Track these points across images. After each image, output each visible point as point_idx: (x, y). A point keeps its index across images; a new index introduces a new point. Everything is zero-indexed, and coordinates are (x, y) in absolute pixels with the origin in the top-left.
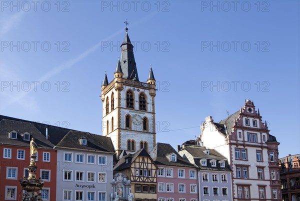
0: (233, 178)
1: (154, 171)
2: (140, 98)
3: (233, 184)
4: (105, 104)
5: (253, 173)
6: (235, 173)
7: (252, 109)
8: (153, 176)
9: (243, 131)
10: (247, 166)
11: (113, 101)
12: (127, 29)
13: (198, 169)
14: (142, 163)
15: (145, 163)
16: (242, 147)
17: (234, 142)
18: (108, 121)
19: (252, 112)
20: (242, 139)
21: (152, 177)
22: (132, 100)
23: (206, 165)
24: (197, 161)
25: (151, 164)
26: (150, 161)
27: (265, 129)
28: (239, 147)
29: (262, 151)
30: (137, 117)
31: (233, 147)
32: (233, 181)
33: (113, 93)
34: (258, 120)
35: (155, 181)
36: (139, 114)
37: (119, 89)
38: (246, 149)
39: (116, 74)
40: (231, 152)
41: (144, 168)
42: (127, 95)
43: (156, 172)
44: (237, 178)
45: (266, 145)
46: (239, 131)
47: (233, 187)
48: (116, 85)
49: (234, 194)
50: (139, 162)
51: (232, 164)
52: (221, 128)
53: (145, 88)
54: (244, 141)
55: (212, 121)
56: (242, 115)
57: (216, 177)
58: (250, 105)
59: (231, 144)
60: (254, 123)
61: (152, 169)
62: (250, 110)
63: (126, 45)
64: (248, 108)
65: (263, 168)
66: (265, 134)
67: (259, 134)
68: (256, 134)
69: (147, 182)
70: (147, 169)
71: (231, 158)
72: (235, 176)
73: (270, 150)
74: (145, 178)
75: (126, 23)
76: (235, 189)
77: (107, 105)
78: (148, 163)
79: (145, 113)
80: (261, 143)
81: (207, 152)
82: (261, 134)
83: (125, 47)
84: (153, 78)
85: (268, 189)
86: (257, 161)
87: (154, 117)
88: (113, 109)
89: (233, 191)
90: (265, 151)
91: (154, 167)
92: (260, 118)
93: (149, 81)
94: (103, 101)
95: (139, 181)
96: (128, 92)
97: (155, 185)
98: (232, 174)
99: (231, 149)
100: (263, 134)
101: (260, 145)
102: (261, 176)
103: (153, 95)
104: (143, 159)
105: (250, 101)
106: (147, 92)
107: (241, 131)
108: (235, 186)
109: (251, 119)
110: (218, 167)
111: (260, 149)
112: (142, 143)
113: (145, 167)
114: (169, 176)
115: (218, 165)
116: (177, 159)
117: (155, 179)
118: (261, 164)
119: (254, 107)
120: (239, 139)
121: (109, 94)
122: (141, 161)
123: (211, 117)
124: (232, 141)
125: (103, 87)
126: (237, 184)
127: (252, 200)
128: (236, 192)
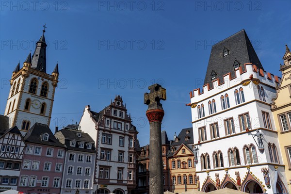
0: (96, 159)
1: (22, 148)
2: (43, 86)
3: (96, 165)
4: (12, 87)
5: (115, 156)
6: (99, 155)
7: (120, 103)
8: (20, 153)
9: (111, 120)
10: (111, 150)
11: (18, 85)
12: (44, 31)
13: (66, 149)
14: (11, 139)
15: (15, 140)
16: (108, 133)
17: (103, 128)
18: (11, 103)
19: (120, 105)
20: (109, 126)
21: (18, 154)
22: (36, 87)
23: (74, 146)
24: (67, 142)
25: (21, 141)
26: (20, 138)
27: (128, 120)
28: (106, 132)
29: (124, 138)
30: (37, 102)
31: (101, 132)
32: (96, 162)
33: (20, 79)
34: (124, 112)
35: (21, 158)
36: (39, 100)
37: (25, 77)
38: (112, 135)
39: (25, 64)
40: (98, 136)
41: (11, 145)
42: (32, 82)
43: (24, 149)
44: (100, 160)
45: (128, 133)
46: (107, 119)
47: (96, 168)
48: (23, 72)
49: (95, 174)
50: (8, 139)
51: (97, 147)
52: (95, 116)
53: (49, 79)
54: (110, 128)
55: (89, 110)
56: (111, 106)
57: (82, 158)
58: (119, 99)
59: (99, 130)
60: (121, 115)
61: (20, 146)
62: (119, 103)
63: (41, 43)
64: (117, 101)
65: (123, 152)
66: (128, 124)
67: (123, 123)
68: (121, 123)
69: (12, 159)
70: (16, 145)
71: (98, 141)
72: (99, 158)
73: (130, 137)
74: (11, 155)
75: (45, 27)
76: (98, 169)
77: (14, 88)
78: (17, 140)
79: (45, 99)
80: (125, 131)
81: (79, 135)
82: (125, 123)
83: (39, 44)
84: (57, 71)
85: (126, 171)
86: (119, 146)
87: (52, 103)
88: (17, 92)
89: (95, 171)
90: (127, 138)
91: (23, 144)
92: (126, 111)
93: (53, 74)
94: (11, 85)
96: (33, 80)
97: (21, 162)
98: (97, 156)
99: (98, 133)
100: (127, 124)
101: (123, 132)
102: (120, 159)
103: (55, 86)
104: (14, 136)
105: (119, 96)
106: (50, 82)
107: (109, 119)
108: (98, 167)
109: (118, 111)
110: (85, 149)
111: (123, 136)
113: (13, 144)
114: (37, 154)
115: (86, 147)
116: (49, 139)
117: (22, 155)
118: (122, 149)
119: (122, 101)
120: (106, 126)
121: (17, 80)
122: (10, 138)
123: (89, 106)
124: (100, 127)
125: (14, 73)
126: (100, 166)
127: (111, 181)
128: (97, 173)
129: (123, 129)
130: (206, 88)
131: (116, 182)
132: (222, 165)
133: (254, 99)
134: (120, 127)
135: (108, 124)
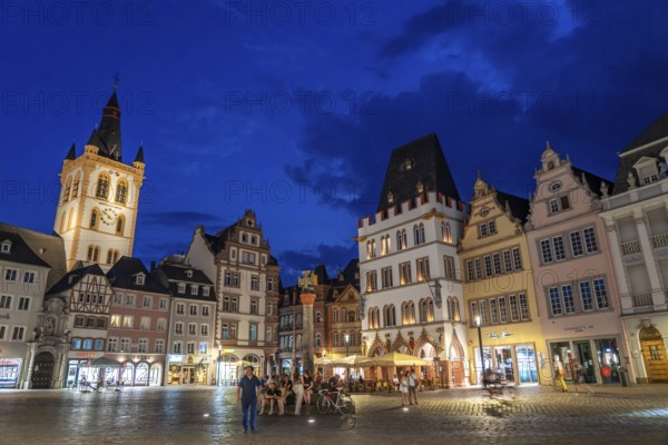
0: (217, 311)
1: (107, 297)
2: (119, 185)
3: (217, 319)
5: (245, 305)
6: (221, 305)
7: (253, 221)
8: (106, 304)
9: (238, 249)
10: (238, 296)
11: (77, 184)
13: (172, 298)
14: (91, 284)
15: (97, 285)
16: (234, 270)
17: (226, 262)
19: (253, 226)
20: (235, 260)
21: (103, 306)
22: (106, 186)
23: (184, 292)
24: (173, 285)
25: (106, 286)
26: (104, 282)
27: (265, 248)
28: (231, 269)
29: (258, 277)
31: (223, 269)
32: (217, 315)
33: (79, 174)
34: (258, 236)
35: (107, 311)
36: (114, 209)
38: (240, 273)
40: (219, 275)
41: (93, 293)
43: (110, 299)
44: (223, 312)
45: (265, 269)
46: (233, 248)
47: (216, 324)
49: (216, 333)
50: (87, 283)
51: (218, 292)
52: (212, 243)
53: (128, 174)
54: (237, 261)
55: (203, 232)
57: (195, 310)
60: (253, 240)
61: (105, 294)
62: (250, 223)
64: (248, 220)
65: (258, 298)
66: (265, 255)
67: (257, 254)
68: (254, 254)
69: (95, 313)
70: (99, 293)
72: (221, 307)
73: (268, 276)
74: (93, 307)
76: (219, 326)
78: (100, 285)
79: (123, 208)
81: (190, 274)
82: (260, 254)
85: (261, 327)
86: (252, 290)
89: (216, 329)
90: (263, 277)
91: (109, 292)
95: (83, 312)
97: (108, 319)
98: (217, 306)
99: (219, 272)
100: (263, 255)
101: (257, 268)
102: (254, 311)
104: (95, 279)
105: (250, 210)
106: (130, 179)
107: (236, 249)
108: (220, 322)
109: (250, 235)
110: (200, 296)
111: (257, 274)
112: (110, 253)
113: (95, 291)
114: (128, 306)
115: (200, 293)
116: (145, 282)
117: (108, 308)
118: (255, 294)
119: (255, 219)
120: (231, 259)
121: (73, 174)
122: (90, 281)
123: (202, 227)
124: (222, 262)
126: (223, 320)
127: (239, 343)
128: (219, 331)
129: (257, 263)
130: (378, 216)
131: (247, 343)
132: (394, 324)
133: (435, 239)
134: (252, 260)
135: (233, 257)
